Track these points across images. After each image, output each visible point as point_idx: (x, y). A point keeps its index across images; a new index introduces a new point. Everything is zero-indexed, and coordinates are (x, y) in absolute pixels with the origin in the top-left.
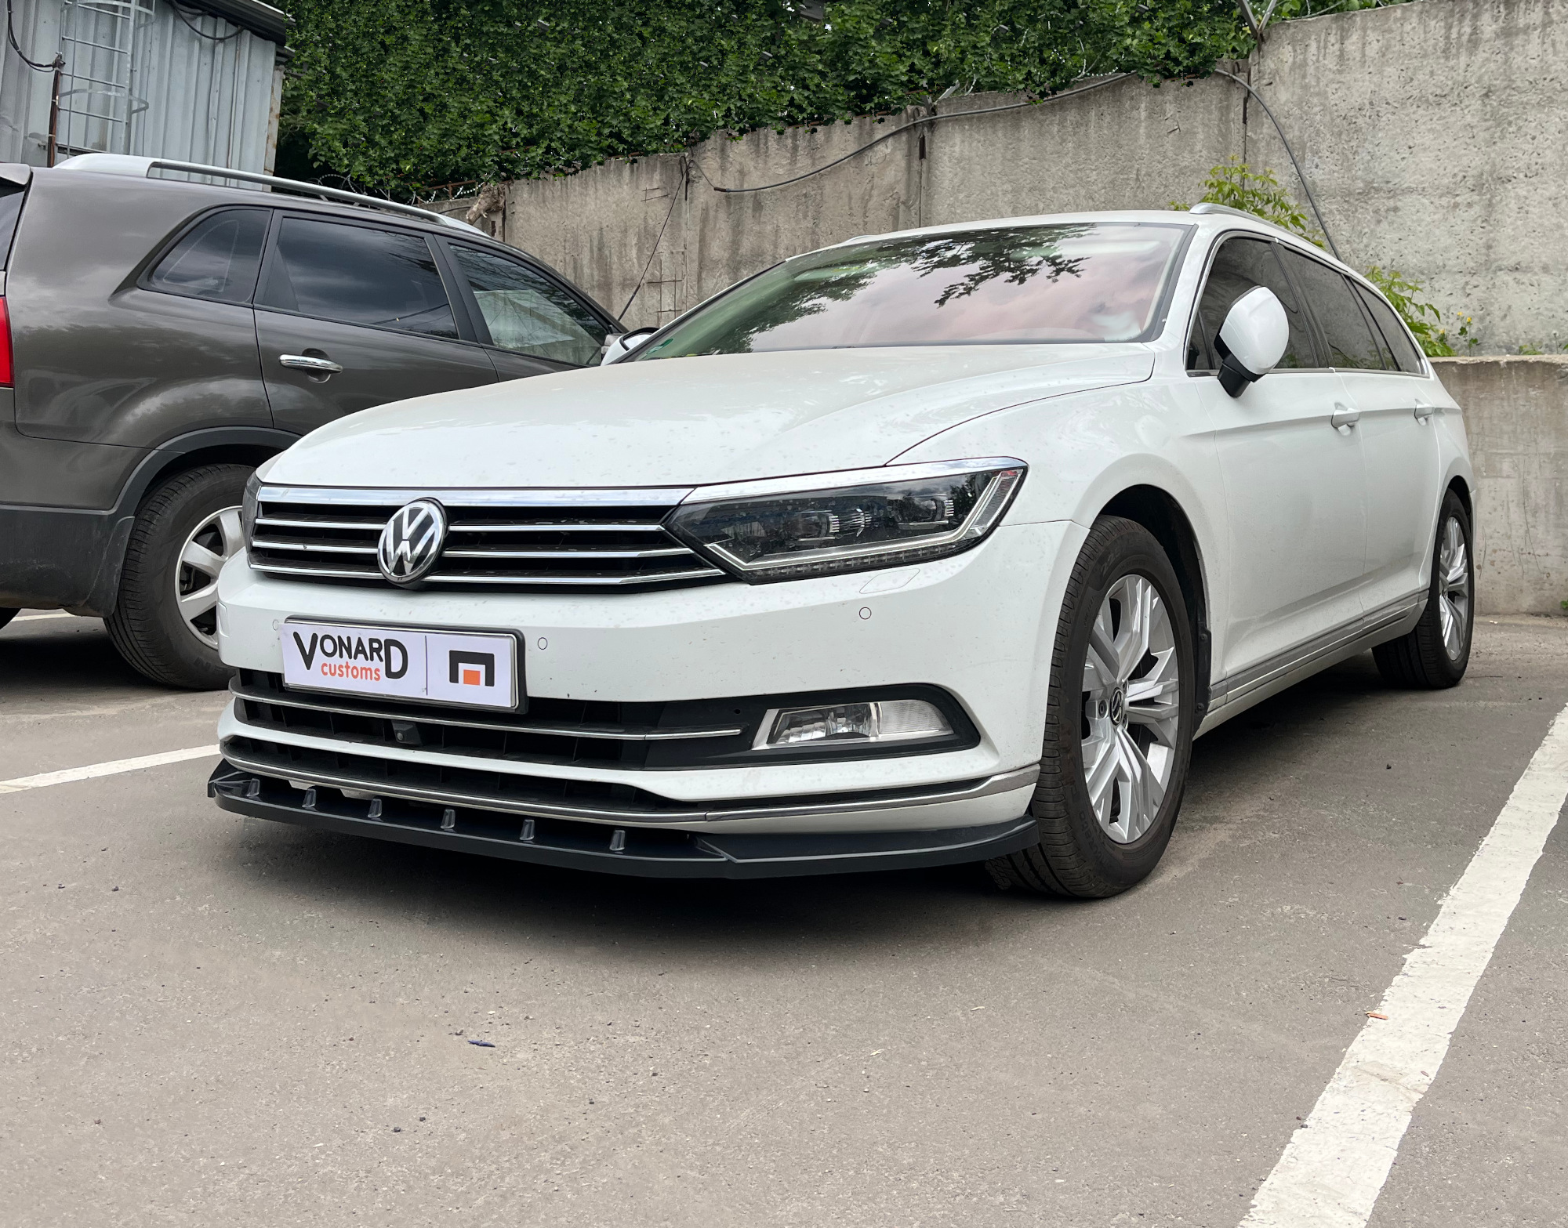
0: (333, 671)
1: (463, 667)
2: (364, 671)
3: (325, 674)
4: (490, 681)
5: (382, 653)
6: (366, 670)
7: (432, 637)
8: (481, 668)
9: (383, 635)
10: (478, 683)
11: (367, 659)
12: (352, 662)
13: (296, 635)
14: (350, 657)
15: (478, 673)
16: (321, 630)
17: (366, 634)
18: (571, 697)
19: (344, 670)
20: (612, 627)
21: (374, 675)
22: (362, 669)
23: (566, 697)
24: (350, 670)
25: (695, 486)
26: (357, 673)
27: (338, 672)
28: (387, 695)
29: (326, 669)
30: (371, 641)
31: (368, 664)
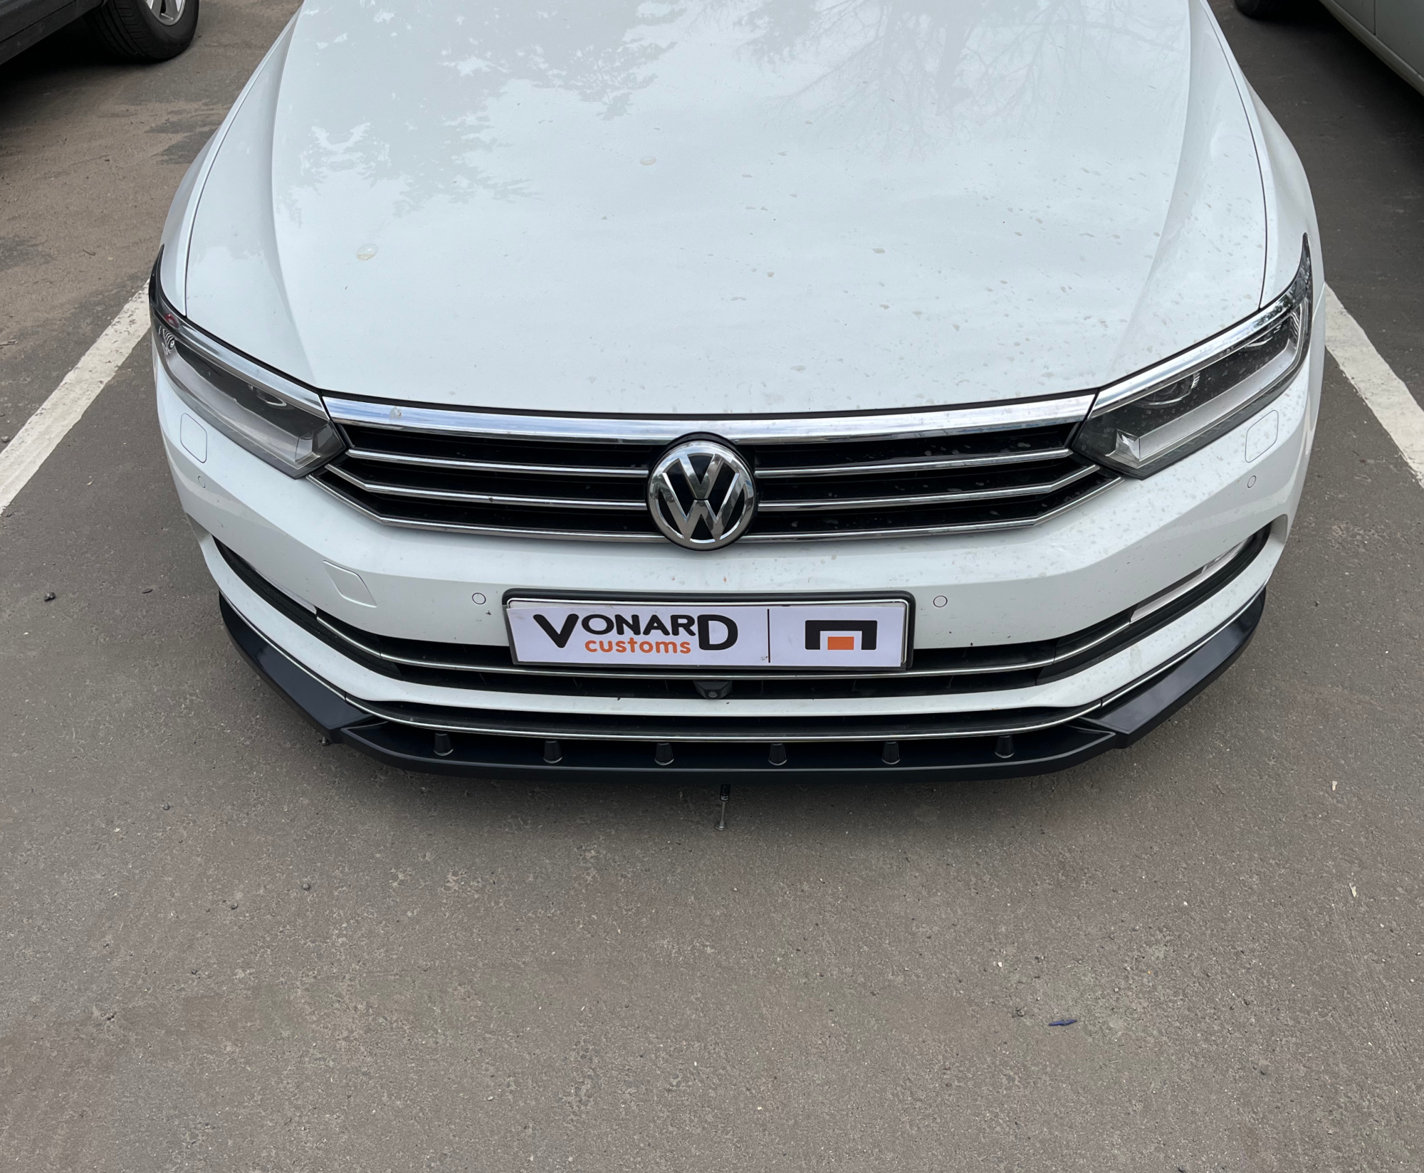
0: (606, 647)
1: (825, 636)
2: (662, 647)
3: (595, 650)
4: (869, 643)
5: (695, 628)
6: (666, 645)
7: (777, 610)
8: (857, 636)
9: (695, 611)
10: (852, 648)
11: (666, 633)
12: (641, 638)
13: (540, 620)
14: (637, 632)
15: (852, 639)
16: (582, 609)
17: (665, 613)
18: (974, 645)
19: (628, 646)
20: (1035, 576)
21: (679, 648)
22: (658, 644)
23: (970, 646)
24: (637, 647)
25: (1096, 391)
26: (647, 648)
27: (615, 647)
28: (701, 666)
29: (592, 646)
30: (674, 619)
31: (671, 638)
